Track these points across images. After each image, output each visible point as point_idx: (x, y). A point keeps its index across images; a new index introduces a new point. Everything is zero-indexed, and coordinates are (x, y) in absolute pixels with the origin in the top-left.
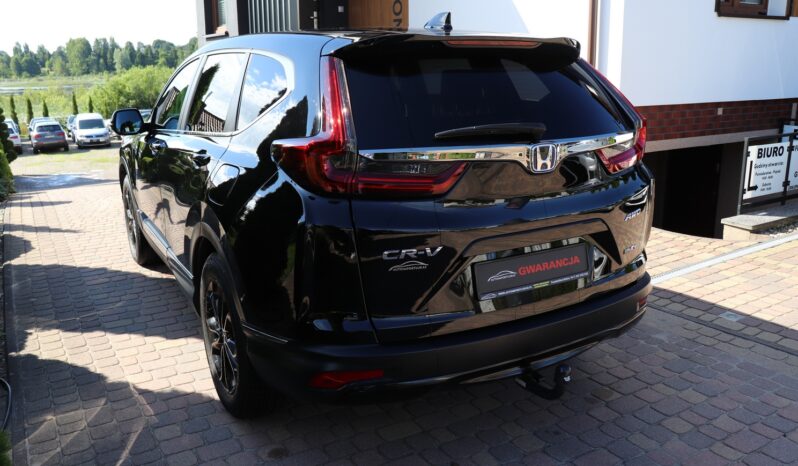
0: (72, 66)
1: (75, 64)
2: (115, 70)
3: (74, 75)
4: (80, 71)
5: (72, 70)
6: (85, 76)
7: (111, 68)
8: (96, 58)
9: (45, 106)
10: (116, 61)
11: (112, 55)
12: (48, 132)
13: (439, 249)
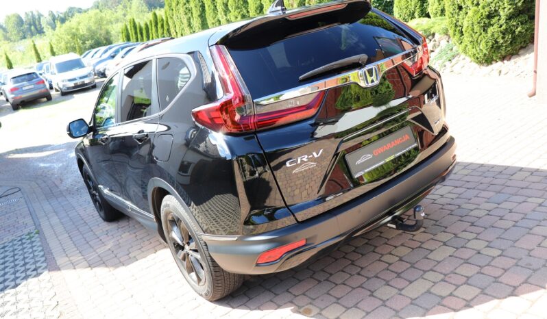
0: (12, 35)
1: (13, 33)
2: (43, 32)
3: (15, 41)
4: (19, 38)
5: (12, 38)
6: (23, 40)
7: (40, 32)
8: (28, 26)
9: (7, 58)
10: (43, 26)
11: (39, 22)
12: (25, 83)
13: (321, 151)
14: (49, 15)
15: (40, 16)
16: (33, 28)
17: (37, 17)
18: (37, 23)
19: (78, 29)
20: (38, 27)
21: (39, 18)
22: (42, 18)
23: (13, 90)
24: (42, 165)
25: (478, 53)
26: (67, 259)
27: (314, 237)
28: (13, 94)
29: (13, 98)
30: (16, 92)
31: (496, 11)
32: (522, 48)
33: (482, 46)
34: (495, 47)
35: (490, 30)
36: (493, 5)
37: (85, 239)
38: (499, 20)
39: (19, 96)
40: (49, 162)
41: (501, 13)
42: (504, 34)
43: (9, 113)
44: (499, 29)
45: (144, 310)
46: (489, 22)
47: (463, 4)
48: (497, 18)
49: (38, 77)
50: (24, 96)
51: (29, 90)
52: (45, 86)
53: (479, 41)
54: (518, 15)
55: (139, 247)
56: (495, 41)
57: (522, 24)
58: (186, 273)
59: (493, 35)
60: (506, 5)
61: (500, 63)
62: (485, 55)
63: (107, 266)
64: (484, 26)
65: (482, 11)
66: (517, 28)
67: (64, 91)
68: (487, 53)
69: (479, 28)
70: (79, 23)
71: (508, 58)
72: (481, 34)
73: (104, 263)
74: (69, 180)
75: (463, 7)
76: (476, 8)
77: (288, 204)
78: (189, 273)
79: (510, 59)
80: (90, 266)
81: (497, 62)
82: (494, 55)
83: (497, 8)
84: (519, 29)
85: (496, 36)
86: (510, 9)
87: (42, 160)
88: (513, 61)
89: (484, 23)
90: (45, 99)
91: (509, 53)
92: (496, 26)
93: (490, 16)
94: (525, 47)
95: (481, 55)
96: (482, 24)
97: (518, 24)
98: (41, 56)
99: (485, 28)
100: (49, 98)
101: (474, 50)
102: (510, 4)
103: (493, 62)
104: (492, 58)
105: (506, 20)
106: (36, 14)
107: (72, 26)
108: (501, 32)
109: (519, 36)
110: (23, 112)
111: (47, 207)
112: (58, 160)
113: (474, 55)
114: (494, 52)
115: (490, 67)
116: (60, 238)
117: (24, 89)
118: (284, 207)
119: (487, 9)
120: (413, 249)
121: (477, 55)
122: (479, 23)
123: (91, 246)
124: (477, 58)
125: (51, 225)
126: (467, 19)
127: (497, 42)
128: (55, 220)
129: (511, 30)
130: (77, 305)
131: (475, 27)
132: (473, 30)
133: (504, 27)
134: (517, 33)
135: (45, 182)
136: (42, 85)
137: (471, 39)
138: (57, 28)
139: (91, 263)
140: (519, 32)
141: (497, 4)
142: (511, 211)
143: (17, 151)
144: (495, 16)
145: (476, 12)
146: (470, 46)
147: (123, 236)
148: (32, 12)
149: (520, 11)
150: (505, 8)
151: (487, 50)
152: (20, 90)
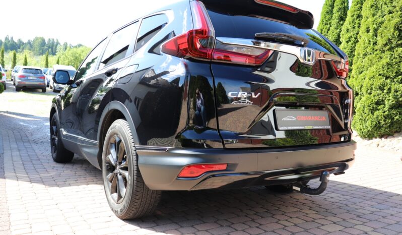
1: (36, 49)
4: (38, 53)
8: (47, 48)
9: (26, 59)
10: (57, 50)
11: (56, 47)
12: (31, 74)
13: (259, 94)
14: (64, 45)
15: (58, 43)
16: (50, 50)
17: (55, 44)
18: (54, 47)
19: (80, 55)
20: (54, 50)
21: (57, 45)
22: (58, 45)
23: (21, 77)
24: (22, 123)
25: (364, 129)
26: (15, 174)
27: (235, 165)
28: (20, 79)
29: (19, 82)
30: (23, 79)
31: (383, 101)
32: (397, 132)
33: (368, 124)
34: (378, 126)
35: (376, 113)
36: (382, 96)
37: (35, 167)
38: (384, 107)
39: (24, 82)
40: (27, 123)
41: (386, 103)
42: (386, 118)
43: (12, 91)
44: (383, 114)
45: (63, 214)
46: (376, 108)
47: (359, 91)
48: (382, 106)
49: (41, 73)
50: (28, 83)
51: (32, 80)
52: (45, 81)
53: (366, 120)
54: (398, 108)
55: (76, 179)
56: (378, 122)
57: (400, 114)
58: (109, 192)
59: (377, 117)
60: (391, 98)
61: (378, 139)
62: (369, 131)
63: (44, 184)
64: (372, 110)
65: (372, 98)
66: (396, 116)
67: (56, 89)
68: (371, 130)
69: (368, 110)
70: (83, 52)
71: (385, 137)
72: (369, 115)
73: (43, 182)
74: (38, 136)
75: (359, 93)
76: (369, 96)
77: (220, 128)
78: (112, 193)
79: (387, 138)
80: (31, 182)
81: (376, 138)
82: (375, 132)
83: (384, 99)
84: (397, 117)
85: (380, 118)
86: (393, 101)
87: (24, 121)
88: (389, 139)
89: (373, 107)
90: (41, 90)
91: (387, 133)
92: (381, 111)
93: (378, 103)
94: (399, 132)
95: (366, 130)
96: (371, 108)
97: (397, 114)
98: (49, 65)
99: (372, 111)
100: (44, 91)
101: (361, 126)
102: (394, 98)
103: (373, 138)
104: (374, 135)
105: (389, 108)
106: (55, 41)
107: (77, 52)
108: (384, 116)
109: (396, 122)
110: (22, 94)
111: (14, 145)
112: (34, 124)
113: (361, 129)
114: (376, 130)
115: (371, 141)
116: (14, 163)
117: (29, 78)
118: (215, 129)
119: (377, 98)
120: (306, 221)
121: (362, 130)
122: (369, 106)
123: (37, 172)
124: (362, 133)
125: (11, 155)
126: (360, 102)
127: (379, 123)
128: (16, 153)
129: (391, 117)
130: (7, 200)
131: (366, 109)
132: (363, 111)
133: (386, 113)
134: (395, 120)
135: (19, 132)
136: (42, 80)
137: (361, 117)
138: (67, 50)
139: (31, 180)
140: (397, 119)
141: (385, 96)
142: (392, 215)
143: (7, 112)
144: (381, 104)
145: (368, 99)
146: (358, 123)
147: (65, 171)
148: (53, 40)
149: (400, 104)
150: (389, 100)
151: (371, 127)
152: (26, 78)
